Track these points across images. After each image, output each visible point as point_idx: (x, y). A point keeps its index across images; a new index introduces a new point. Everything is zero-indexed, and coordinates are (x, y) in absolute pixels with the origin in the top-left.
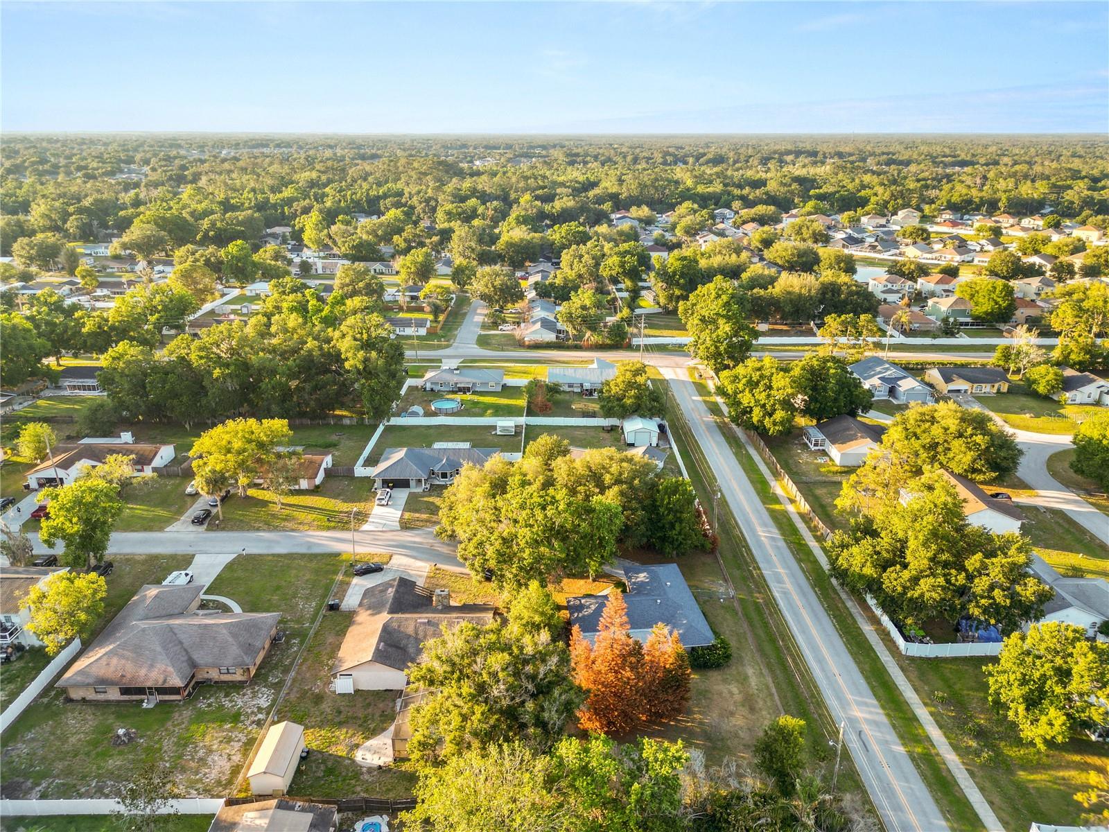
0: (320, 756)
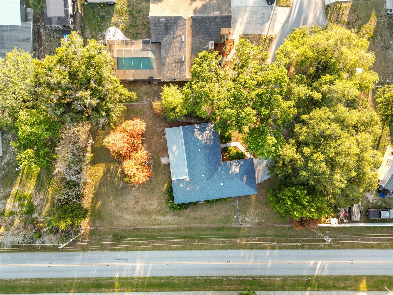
0: (111, 11)
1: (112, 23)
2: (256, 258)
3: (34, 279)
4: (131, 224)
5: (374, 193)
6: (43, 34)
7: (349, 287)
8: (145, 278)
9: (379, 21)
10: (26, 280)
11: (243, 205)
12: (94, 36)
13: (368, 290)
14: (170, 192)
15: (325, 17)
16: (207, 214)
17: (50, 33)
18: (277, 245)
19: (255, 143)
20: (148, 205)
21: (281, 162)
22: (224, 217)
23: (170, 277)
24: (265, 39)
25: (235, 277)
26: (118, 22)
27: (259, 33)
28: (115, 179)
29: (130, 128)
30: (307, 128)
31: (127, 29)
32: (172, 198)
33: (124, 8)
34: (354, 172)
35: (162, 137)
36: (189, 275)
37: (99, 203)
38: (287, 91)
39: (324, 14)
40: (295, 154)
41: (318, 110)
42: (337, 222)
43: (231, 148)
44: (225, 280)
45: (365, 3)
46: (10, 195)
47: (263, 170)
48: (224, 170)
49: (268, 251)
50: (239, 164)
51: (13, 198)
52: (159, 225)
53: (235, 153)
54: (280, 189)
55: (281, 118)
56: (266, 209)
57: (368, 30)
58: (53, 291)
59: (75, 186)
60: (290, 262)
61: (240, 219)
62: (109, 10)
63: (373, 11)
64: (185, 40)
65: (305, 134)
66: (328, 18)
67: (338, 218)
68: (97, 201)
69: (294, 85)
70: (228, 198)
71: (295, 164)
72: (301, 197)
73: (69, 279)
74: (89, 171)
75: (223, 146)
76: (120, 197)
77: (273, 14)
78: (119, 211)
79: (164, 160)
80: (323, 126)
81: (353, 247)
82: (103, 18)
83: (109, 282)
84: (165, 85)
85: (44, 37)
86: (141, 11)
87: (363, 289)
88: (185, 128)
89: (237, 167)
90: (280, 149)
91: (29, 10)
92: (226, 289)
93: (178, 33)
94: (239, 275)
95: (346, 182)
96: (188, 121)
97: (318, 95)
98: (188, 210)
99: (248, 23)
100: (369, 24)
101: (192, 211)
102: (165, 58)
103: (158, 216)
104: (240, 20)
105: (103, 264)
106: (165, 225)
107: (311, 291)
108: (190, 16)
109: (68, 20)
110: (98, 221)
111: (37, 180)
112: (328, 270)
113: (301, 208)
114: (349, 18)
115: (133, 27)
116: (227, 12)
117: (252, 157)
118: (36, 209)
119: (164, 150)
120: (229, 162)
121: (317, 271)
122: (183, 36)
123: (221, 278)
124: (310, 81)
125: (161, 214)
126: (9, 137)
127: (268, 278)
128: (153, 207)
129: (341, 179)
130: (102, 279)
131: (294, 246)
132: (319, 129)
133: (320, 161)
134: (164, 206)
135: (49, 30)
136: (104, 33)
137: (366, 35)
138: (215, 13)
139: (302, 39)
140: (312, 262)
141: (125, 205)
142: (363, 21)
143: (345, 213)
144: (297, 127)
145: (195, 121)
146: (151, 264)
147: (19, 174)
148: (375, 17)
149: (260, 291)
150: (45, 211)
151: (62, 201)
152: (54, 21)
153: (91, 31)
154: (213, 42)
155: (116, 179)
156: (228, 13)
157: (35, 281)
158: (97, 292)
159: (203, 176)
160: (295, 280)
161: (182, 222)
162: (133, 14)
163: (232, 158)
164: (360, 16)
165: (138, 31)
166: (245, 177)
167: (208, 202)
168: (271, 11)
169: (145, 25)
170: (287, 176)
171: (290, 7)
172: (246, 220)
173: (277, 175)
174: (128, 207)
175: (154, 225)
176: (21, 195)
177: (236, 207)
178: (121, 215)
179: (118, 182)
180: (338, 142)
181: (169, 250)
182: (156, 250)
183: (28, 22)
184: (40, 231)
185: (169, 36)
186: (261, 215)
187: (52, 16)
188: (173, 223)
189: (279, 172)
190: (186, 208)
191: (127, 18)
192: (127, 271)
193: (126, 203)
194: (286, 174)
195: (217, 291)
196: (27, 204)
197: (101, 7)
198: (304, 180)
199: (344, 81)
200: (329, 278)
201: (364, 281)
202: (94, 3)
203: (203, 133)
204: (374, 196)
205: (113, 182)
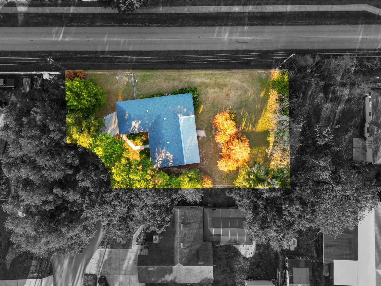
0: (250, 272)
1: (249, 261)
2: (118, 44)
3: (323, 25)
4: (233, 75)
5: (10, 102)
6: (314, 252)
7: (34, 16)
8: (221, 25)
9: (3, 260)
10: (330, 24)
11: (130, 92)
12: (266, 249)
13: (17, 14)
14: (196, 104)
15: (52, 265)
16: (163, 84)
17: (307, 252)
18: (99, 55)
19: (114, 148)
20: (217, 93)
21: (91, 131)
22: (148, 81)
23: (197, 26)
24: (108, 244)
25: (138, 26)
26: (244, 262)
27: (114, 250)
28: (248, 117)
29: (230, 163)
30: (67, 161)
31: (236, 255)
32: (194, 99)
33: (239, 275)
34: (24, 122)
35: (204, 155)
36: (180, 28)
37: (262, 95)
38: (85, 195)
39: (54, 267)
40: (78, 138)
41: (57, 178)
42: (44, 75)
43: (140, 144)
44: (147, 23)
45: (15, 276)
46: (345, 103)
47: (111, 124)
48: (146, 124)
49: (107, 49)
50: (132, 129)
51: (342, 99)
52: (207, 74)
53: (136, 139)
54: (94, 106)
55: (91, 171)
56: (108, 88)
57: (13, 252)
58: (306, 13)
59: (283, 110)
60: (87, 39)
61: (133, 78)
62: (252, 273)
63: (8, 269)
64: (180, 244)
65: (69, 156)
66: (50, 263)
67: (43, 79)
68: (264, 96)
69: (79, 200)
70: (142, 98)
71: (78, 129)
72: (73, 99)
73: (291, 24)
74: (272, 124)
75: (148, 146)
76: (243, 100)
77: (100, 268)
78: (243, 87)
79: (202, 133)
80: (51, 163)
81: (30, 53)
82: (258, 266)
83: (253, 22)
84: (198, 202)
85: (313, 249)
86: (222, 272)
87: (21, 14)
88: (181, 163)
89: (134, 127)
90: (92, 143)
91: (327, 275)
92: (146, 15)
93: (187, 251)
94: (134, 28)
95: (32, 112)
96: (180, 169)
97: (56, 192)
98: (180, 87)
99: (123, 260)
100: (12, 257)
101: (177, 86)
102: (199, 228)
103: (208, 82)
104: (131, 262)
105: (259, 38)
106: (201, 74)
107: (68, 12)
108: (176, 266)
109: (290, 264)
110: (264, 78)
111: (320, 116)
112: (53, 32)
113: (73, 89)
114: (31, 263)
115: (230, 258)
116: (141, 270)
117: (121, 136)
118: (321, 89)
119: (201, 143)
120: (141, 132)
121: (63, 31)
122: (182, 247)
123: (150, 25)
124: (65, 205)
125: (205, 84)
126: (346, 156)
127: (108, 24)
128: (212, 90)
129: (36, 115)
130: (260, 25)
131: (84, 54)
132: (55, 161)
133: (54, 132)
134: (202, 91)
135: (309, 255)
136: (257, 252)
137: (15, 247)
138: (152, 269)
139: (72, 243)
140: (67, 40)
141: (238, 93)
142: (17, 260)
143: (37, 84)
144: (76, 162)
145: (173, 169)
146: (215, 37)
147: (337, 122)
148: (6, 264)
149: (115, 13)
150: (313, 87)
151: (295, 97)
152: (302, 264)
153: (269, 254)
154: (154, 242)
155: (246, 116)
156: (140, 268)
157: (322, 23)
158: (265, 12)
159: (165, 119)
160: (83, 23)
161: (186, 76)
162: (230, 269)
163: (139, 135)
164: (20, 264)
165: (225, 253)
166: (126, 117)
167: (162, 95)
168: (102, 271)
169: (219, 258)
170: (86, 118)
171: (85, 274)
172: (127, 78)
173: (96, 119)
174: (235, 91)
175: (212, 74)
176: (334, 102)
177: (136, 90)
178: (242, 83)
179: (245, 113)
180: (38, 149)
181: (198, 51)
182: (210, 51)
183: (328, 263)
184: (317, 69)
185: (195, 248)
186: (114, 83)
187: (305, 269)
188: (194, 76)
189: (94, 122)
190: (182, 89)
191: (236, 266)
192: (237, 32)
193: (238, 94)
194: (87, 120)
195: (154, 13)
196: (329, 94)
197: (259, 276)
198: (70, 114)
199: (33, 204)
200: (52, 25)
201: (20, 22)
202: (266, 280)
203: (165, 158)
204: (10, 99)
205: (249, 113)
